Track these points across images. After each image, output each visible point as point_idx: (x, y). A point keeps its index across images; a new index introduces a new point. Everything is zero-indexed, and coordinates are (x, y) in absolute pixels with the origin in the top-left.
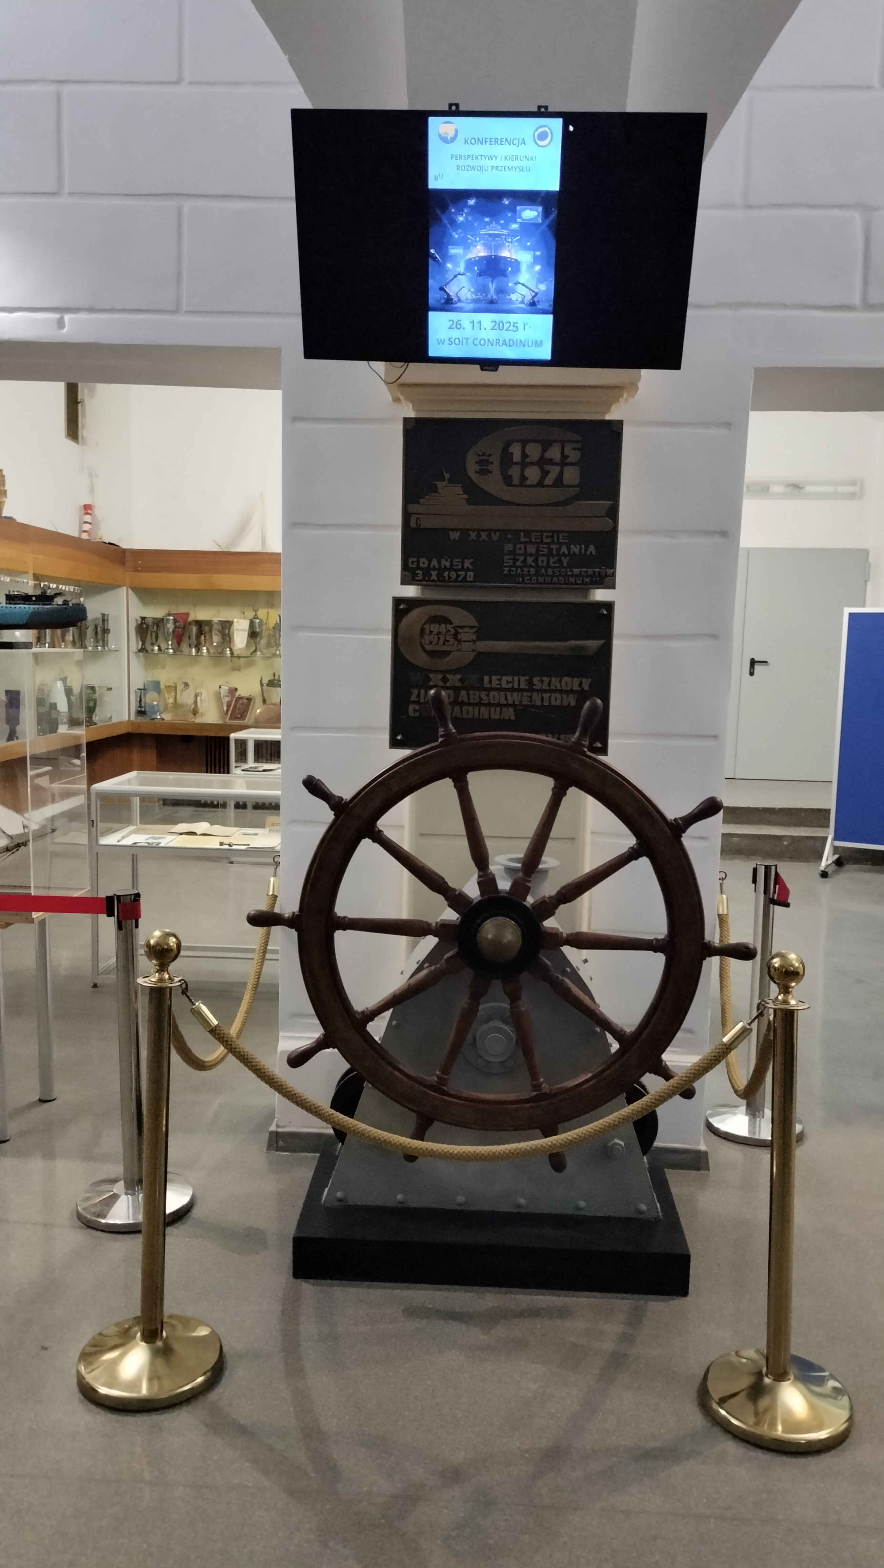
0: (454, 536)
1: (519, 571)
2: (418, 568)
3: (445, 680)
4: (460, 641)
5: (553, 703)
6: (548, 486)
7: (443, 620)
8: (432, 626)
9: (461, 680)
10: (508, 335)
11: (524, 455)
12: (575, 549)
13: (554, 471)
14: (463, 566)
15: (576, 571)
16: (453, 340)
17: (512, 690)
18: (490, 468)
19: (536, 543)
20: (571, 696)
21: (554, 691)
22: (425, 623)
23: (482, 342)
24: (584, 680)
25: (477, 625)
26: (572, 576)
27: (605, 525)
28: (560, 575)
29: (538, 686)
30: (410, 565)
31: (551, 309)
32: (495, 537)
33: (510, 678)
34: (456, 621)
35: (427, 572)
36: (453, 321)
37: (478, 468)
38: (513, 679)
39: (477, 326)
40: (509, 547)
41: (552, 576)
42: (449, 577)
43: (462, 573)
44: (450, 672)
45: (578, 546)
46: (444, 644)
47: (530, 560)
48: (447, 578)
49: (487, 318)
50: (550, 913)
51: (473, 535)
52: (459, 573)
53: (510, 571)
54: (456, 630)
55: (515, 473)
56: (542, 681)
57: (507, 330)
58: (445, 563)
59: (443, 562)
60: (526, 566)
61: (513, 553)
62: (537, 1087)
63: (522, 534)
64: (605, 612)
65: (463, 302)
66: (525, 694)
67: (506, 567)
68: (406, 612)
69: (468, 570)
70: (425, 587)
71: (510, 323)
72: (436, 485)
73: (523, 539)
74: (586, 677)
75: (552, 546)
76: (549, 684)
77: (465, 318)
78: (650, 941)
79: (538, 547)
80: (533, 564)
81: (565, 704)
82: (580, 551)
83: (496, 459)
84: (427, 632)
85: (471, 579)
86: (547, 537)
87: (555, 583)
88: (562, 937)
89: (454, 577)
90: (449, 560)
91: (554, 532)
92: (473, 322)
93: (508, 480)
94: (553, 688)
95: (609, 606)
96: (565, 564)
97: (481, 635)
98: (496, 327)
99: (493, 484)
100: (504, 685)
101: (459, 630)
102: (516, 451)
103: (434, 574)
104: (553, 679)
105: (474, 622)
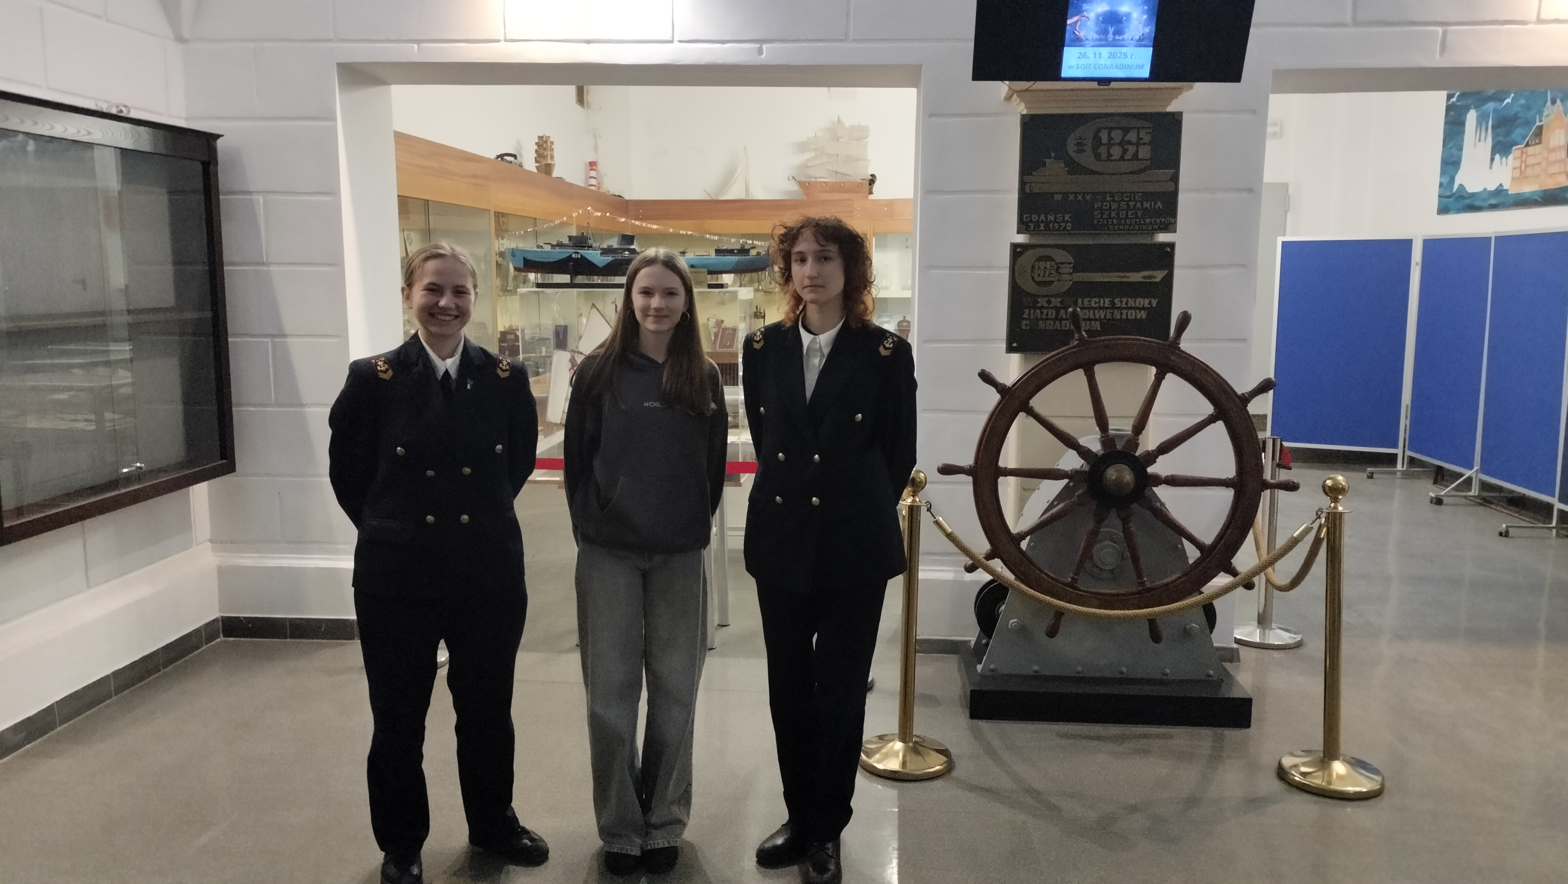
0: (1058, 197)
1: (1105, 221)
2: (1031, 221)
3: (1049, 302)
4: (1060, 274)
5: (1129, 317)
6: (1129, 160)
7: (1050, 259)
8: (1041, 263)
9: (1061, 302)
10: (1118, 61)
11: (1110, 138)
12: (1147, 205)
13: (1132, 149)
14: (1064, 219)
15: (1148, 221)
16: (1079, 66)
17: (1100, 308)
18: (1085, 148)
19: (1118, 201)
20: (1143, 312)
21: (1132, 308)
22: (1035, 262)
23: (1101, 66)
24: (1153, 300)
25: (1073, 261)
26: (1144, 224)
27: (1170, 187)
28: (1136, 224)
29: (1118, 305)
30: (1025, 220)
31: (1152, 44)
32: (1088, 197)
33: (1097, 300)
34: (1059, 259)
35: (1037, 225)
36: (1081, 53)
37: (1075, 148)
38: (1100, 300)
39: (1098, 55)
40: (1097, 205)
41: (1130, 225)
42: (1054, 228)
43: (1063, 225)
44: (1052, 296)
45: (1149, 203)
46: (1049, 276)
47: (1113, 214)
48: (1052, 228)
49: (1105, 51)
50: (1154, 462)
51: (1071, 197)
52: (1061, 224)
53: (1098, 222)
54: (1058, 265)
55: (1103, 150)
56: (1121, 302)
57: (1119, 58)
58: (1051, 217)
59: (1049, 217)
60: (1110, 218)
61: (1101, 208)
62: (1142, 584)
63: (1108, 195)
64: (1169, 250)
65: (1089, 40)
66: (1108, 311)
67: (1096, 219)
68: (1020, 254)
69: (1068, 222)
70: (1031, 234)
71: (1121, 53)
72: (1045, 162)
73: (1108, 199)
74: (1155, 298)
75: (1130, 203)
76: (1126, 304)
77: (1090, 51)
78: (1225, 480)
79: (1119, 204)
80: (1116, 217)
81: (1138, 317)
82: (1151, 206)
83: (1089, 141)
84: (1037, 267)
85: (1070, 228)
86: (1126, 197)
87: (1132, 230)
88: (1161, 478)
89: (1057, 227)
90: (1053, 215)
91: (1131, 193)
92: (1095, 53)
93: (1098, 157)
94: (1129, 306)
95: (1172, 246)
96: (1139, 216)
97: (1076, 269)
98: (1112, 56)
99: (1087, 159)
100: (1093, 305)
101: (1059, 265)
102: (1104, 136)
103: (1042, 225)
104: (1130, 300)
105: (1071, 260)
